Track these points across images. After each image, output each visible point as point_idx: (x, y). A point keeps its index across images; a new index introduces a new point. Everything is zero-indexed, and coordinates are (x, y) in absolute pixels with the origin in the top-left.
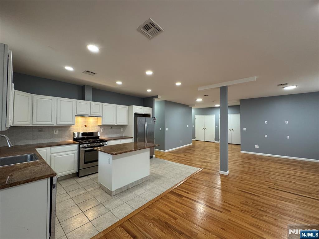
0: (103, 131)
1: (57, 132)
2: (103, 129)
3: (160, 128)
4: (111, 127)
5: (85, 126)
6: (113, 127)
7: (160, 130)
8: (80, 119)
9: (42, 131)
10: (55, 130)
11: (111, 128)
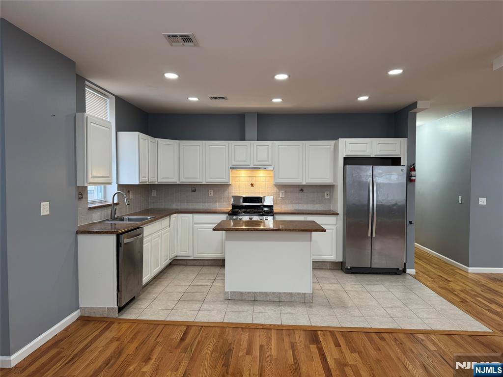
0: (283, 196)
1: (212, 193)
2: (284, 191)
3: (460, 197)
4: (302, 188)
5: (252, 185)
6: (305, 189)
7: (460, 202)
8: (243, 174)
9: (194, 191)
10: (210, 191)
11: (302, 190)
